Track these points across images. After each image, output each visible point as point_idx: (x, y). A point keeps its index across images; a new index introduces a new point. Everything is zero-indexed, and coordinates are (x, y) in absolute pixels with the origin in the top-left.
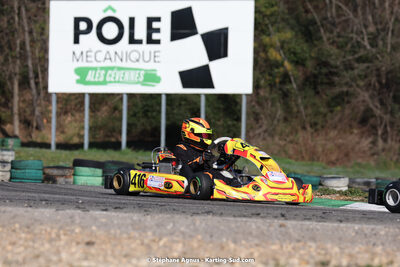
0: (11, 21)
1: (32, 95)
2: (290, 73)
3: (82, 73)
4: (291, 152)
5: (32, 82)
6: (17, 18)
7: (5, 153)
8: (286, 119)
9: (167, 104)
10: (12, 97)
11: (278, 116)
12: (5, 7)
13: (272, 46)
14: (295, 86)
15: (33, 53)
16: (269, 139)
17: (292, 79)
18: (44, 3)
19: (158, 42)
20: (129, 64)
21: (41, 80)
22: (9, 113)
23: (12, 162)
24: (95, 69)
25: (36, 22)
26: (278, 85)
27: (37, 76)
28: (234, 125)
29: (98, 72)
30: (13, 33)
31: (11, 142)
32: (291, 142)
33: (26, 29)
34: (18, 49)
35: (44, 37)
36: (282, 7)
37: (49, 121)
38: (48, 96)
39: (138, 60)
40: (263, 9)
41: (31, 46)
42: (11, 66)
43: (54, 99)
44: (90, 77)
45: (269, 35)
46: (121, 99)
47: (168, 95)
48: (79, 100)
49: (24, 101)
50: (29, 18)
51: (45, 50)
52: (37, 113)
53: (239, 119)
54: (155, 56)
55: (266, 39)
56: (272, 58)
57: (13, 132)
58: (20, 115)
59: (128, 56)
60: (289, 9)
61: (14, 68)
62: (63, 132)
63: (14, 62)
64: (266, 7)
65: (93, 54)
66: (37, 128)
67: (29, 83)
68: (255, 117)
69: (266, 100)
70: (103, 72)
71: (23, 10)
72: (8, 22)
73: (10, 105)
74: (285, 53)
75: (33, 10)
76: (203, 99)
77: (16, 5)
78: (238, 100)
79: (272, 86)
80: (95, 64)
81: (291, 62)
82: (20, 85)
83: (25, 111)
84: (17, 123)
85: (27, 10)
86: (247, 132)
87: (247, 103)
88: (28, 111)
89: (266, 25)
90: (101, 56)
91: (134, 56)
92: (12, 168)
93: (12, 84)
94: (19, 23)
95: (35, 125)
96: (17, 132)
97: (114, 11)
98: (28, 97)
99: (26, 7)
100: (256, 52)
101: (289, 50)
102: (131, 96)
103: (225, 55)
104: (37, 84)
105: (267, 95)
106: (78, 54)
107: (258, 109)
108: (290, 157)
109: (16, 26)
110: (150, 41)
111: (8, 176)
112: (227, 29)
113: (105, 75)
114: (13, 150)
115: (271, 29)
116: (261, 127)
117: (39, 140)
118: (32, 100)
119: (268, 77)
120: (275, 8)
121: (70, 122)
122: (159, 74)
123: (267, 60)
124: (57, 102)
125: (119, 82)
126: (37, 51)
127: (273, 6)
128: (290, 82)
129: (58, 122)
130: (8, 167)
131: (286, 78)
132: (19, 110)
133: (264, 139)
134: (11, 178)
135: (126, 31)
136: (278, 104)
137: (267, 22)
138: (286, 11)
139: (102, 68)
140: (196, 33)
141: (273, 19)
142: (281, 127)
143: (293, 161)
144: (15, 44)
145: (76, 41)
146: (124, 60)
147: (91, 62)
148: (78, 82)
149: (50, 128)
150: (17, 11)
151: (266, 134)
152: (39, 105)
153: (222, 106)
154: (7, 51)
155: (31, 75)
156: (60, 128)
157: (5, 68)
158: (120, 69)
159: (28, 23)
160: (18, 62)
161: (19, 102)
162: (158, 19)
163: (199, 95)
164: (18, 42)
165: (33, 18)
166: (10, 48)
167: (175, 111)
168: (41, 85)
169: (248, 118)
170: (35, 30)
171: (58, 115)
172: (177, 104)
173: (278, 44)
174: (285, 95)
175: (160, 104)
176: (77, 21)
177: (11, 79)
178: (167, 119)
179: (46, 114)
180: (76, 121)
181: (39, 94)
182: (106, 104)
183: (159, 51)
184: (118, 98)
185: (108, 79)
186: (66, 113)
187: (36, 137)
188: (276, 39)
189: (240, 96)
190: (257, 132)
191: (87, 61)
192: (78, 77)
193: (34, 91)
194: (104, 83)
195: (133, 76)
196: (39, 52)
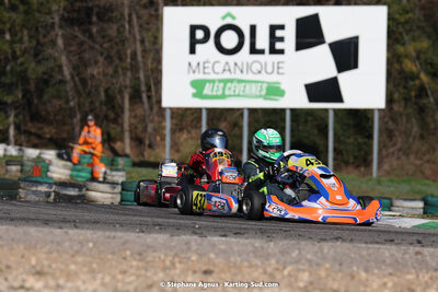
0: (121, 29)
1: (144, 111)
2: (427, 86)
3: (198, 86)
4: (428, 172)
5: (144, 96)
6: (127, 26)
7: (114, 173)
8: (422, 137)
9: (292, 120)
10: (123, 112)
11: (413, 133)
12: (114, 14)
13: (406, 56)
14: (432, 100)
15: (145, 64)
16: (404, 158)
17: (429, 92)
18: (157, 10)
19: (281, 52)
20: (250, 77)
21: (153, 93)
22: (119, 129)
23: (123, 184)
24: (213, 81)
25: (148, 30)
26: (413, 99)
27: (149, 90)
28: (365, 144)
29: (216, 84)
30: (123, 42)
31: (121, 161)
32: (428, 161)
33: (138, 37)
34: (129, 60)
35: (156, 47)
36: (418, 14)
37: (163, 139)
38: (161, 110)
39: (260, 72)
40: (397, 16)
41: (143, 57)
42: (121, 78)
43: (168, 114)
44: (207, 90)
45: (403, 44)
46: (242, 115)
47: (292, 110)
48: (196, 115)
49: (135, 117)
50: (141, 26)
51: (158, 60)
52: (150, 129)
53: (370, 137)
54: (278, 68)
55: (400, 49)
56: (407, 70)
57: (123, 150)
58: (130, 131)
59: (249, 67)
60: (425, 16)
61: (124, 81)
62: (178, 151)
63: (125, 74)
64: (400, 14)
65: (210, 65)
66: (150, 146)
67: (140, 97)
68: (388, 134)
69: (401, 115)
70: (222, 85)
71: (134, 17)
72: (118, 30)
73: (120, 121)
74: (420, 64)
75: (145, 18)
76: (331, 114)
77: (126, 12)
78: (369, 116)
79: (407, 100)
80: (212, 76)
81: (428, 73)
82: (131, 99)
83: (136, 128)
84: (127, 140)
85: (139, 18)
86: (380, 151)
87: (381, 119)
88: (140, 127)
89: (400, 34)
90: (219, 68)
91: (256, 67)
92: (123, 189)
93: (123, 98)
94: (130, 32)
95: (147, 142)
96: (128, 151)
97: (234, 18)
98: (139, 111)
99: (137, 14)
100: (389, 63)
101: (425, 61)
102: (252, 111)
103: (355, 66)
104: (149, 97)
105: (401, 110)
106: (194, 65)
107: (391, 125)
108: (427, 178)
109: (127, 34)
110: (273, 51)
111: (118, 199)
112: (357, 38)
113: (224, 89)
114: (124, 170)
115: (406, 38)
116: (395, 145)
117: (152, 159)
118: (144, 116)
119: (402, 90)
120: (410, 15)
121: (187, 140)
122: (282, 87)
123: (401, 72)
124: (172, 118)
125: (239, 96)
126: (149, 62)
127: (407, 12)
128: (427, 95)
129: (172, 139)
130: (119, 189)
131: (422, 91)
132: (130, 126)
133: (398, 158)
134: (122, 200)
135: (246, 40)
136: (414, 120)
137: (401, 30)
138: (422, 18)
139: (220, 81)
140: (323, 42)
141: (408, 27)
142: (417, 145)
143: (430, 183)
144: (126, 54)
145: (192, 51)
146: (245, 71)
147: (208, 73)
148: (194, 95)
149: (164, 146)
150: (127, 18)
151: (400, 153)
152: (152, 121)
153: (351, 122)
154: (117, 61)
155: (143, 88)
156: (175, 147)
157: (114, 81)
158: (240, 81)
159: (140, 32)
160: (129, 74)
161: (130, 117)
162: (282, 27)
163: (326, 110)
164: (129, 52)
165: (145, 26)
166: (120, 59)
167: (301, 128)
168: (154, 100)
169: (380, 135)
170: (146, 40)
171: (173, 131)
172: (302, 120)
173: (414, 54)
174: (422, 110)
175: (284, 120)
176: (193, 29)
177: (121, 92)
178: (292, 136)
179: (159, 130)
180: (192, 138)
181: (151, 109)
182: (225, 120)
183: (283, 62)
184: (238, 113)
185: (227, 93)
186: (181, 130)
187: (149, 156)
188: (411, 48)
189: (372, 111)
190: (391, 150)
191: (204, 73)
192: (194, 91)
193: (146, 106)
194: (223, 97)
195: (254, 89)
196: (152, 63)
